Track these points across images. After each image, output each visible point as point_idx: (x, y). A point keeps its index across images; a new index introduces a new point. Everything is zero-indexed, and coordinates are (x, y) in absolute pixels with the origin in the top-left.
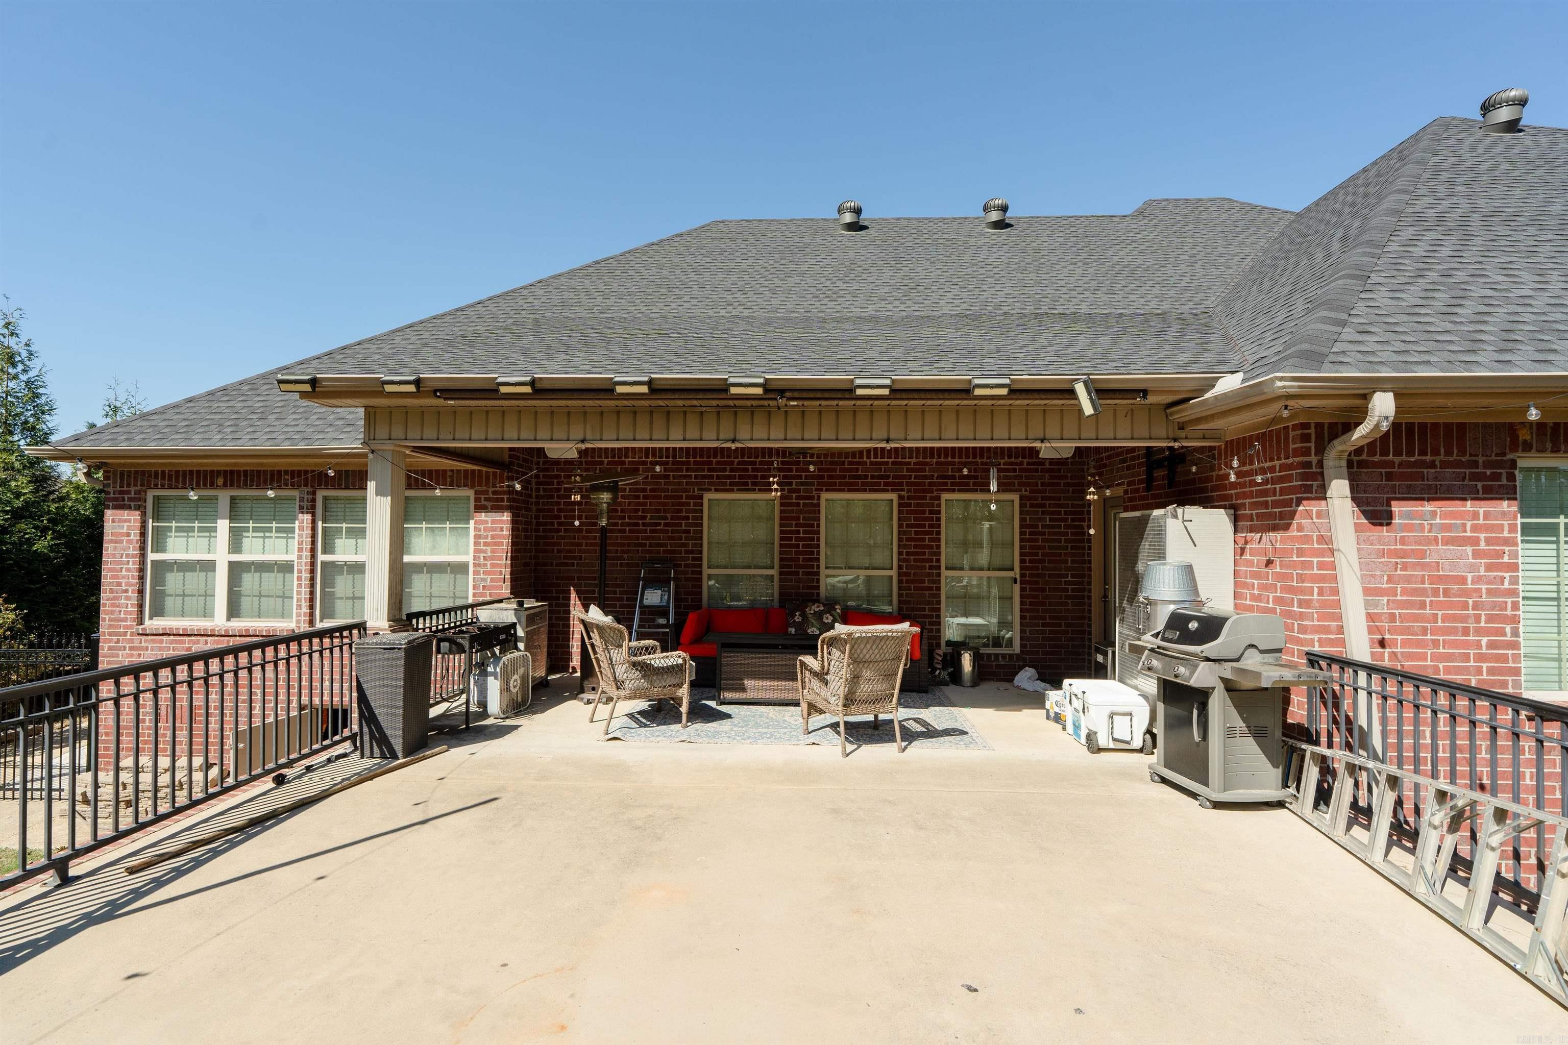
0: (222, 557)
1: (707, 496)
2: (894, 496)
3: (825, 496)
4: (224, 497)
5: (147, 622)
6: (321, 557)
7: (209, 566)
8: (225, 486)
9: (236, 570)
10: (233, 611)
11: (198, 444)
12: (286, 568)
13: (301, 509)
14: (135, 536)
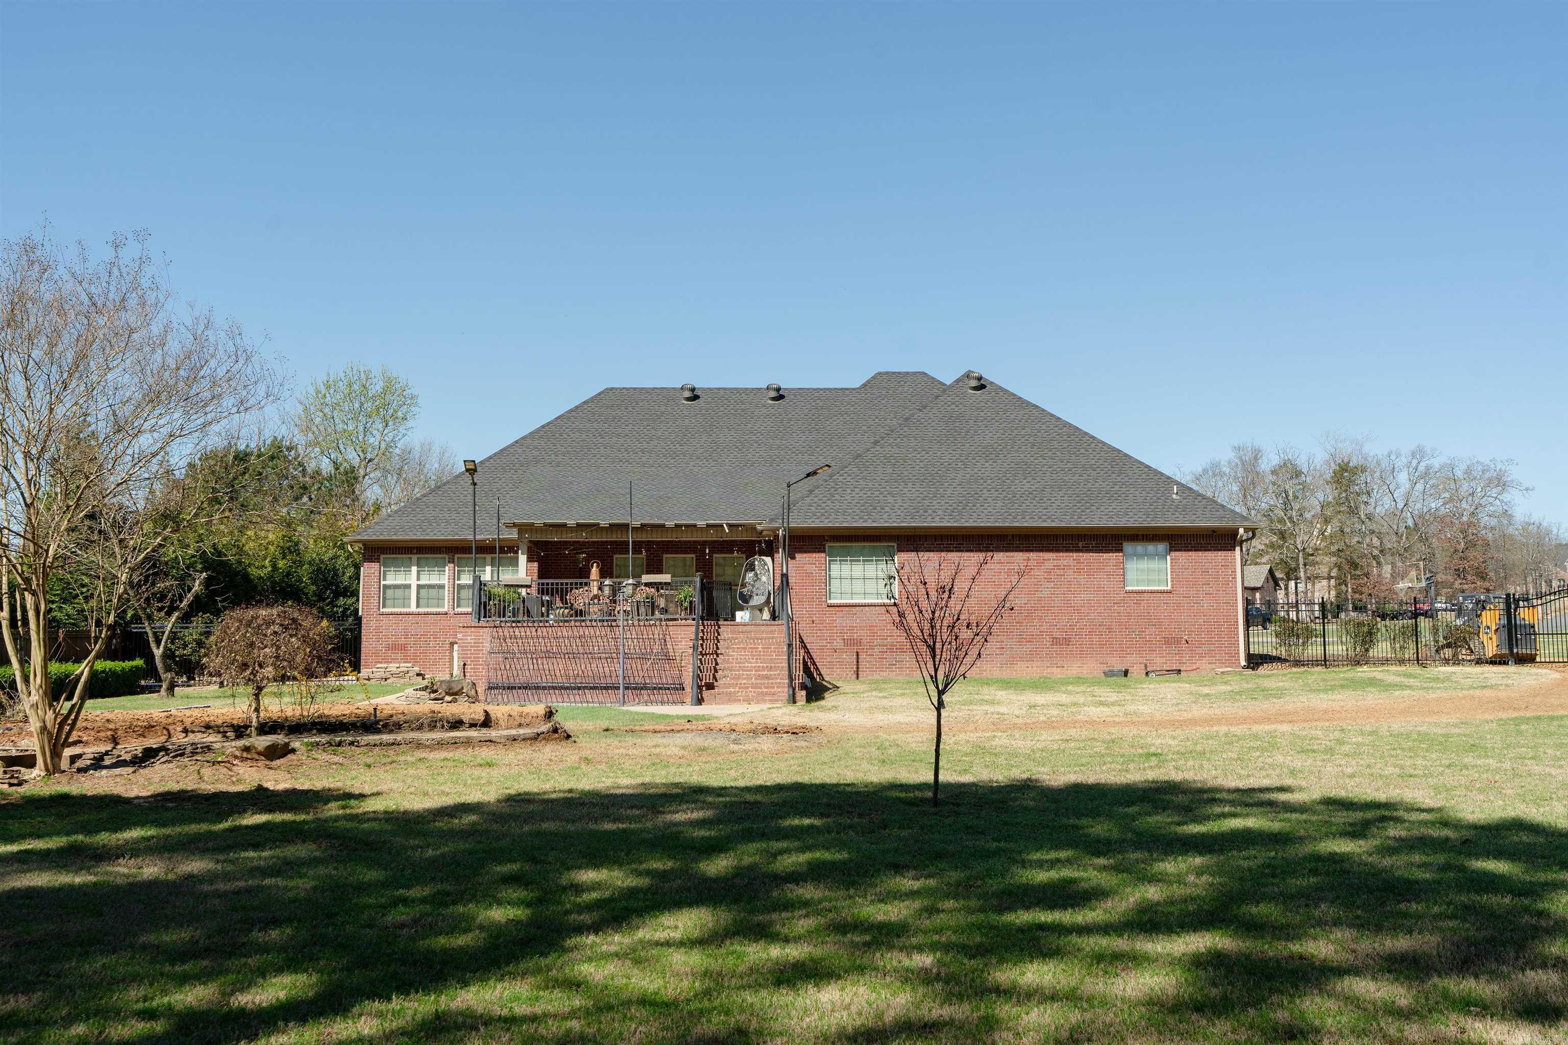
0: (414, 583)
1: (615, 556)
2: (694, 556)
3: (665, 556)
4: (414, 557)
5: (381, 610)
6: (457, 582)
7: (408, 587)
8: (417, 553)
9: (419, 587)
10: (418, 606)
11: (400, 537)
12: (442, 587)
13: (449, 562)
14: (377, 574)
